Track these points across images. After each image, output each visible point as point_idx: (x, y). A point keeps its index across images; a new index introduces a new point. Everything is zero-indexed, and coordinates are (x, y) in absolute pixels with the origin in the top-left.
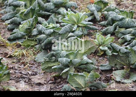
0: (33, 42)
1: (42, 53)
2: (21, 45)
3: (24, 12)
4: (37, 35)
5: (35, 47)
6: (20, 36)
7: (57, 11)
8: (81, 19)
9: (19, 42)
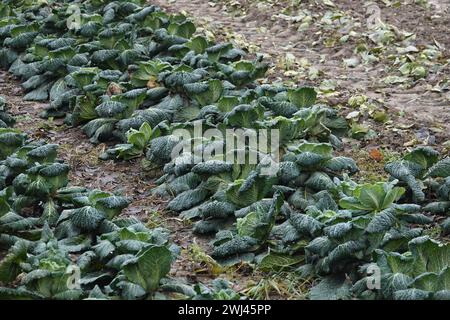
0: (286, 259)
1: (321, 284)
2: (251, 270)
3: (239, 186)
4: (296, 241)
5: (297, 272)
6: (243, 245)
7: (308, 182)
8: (389, 197)
9: (246, 262)
